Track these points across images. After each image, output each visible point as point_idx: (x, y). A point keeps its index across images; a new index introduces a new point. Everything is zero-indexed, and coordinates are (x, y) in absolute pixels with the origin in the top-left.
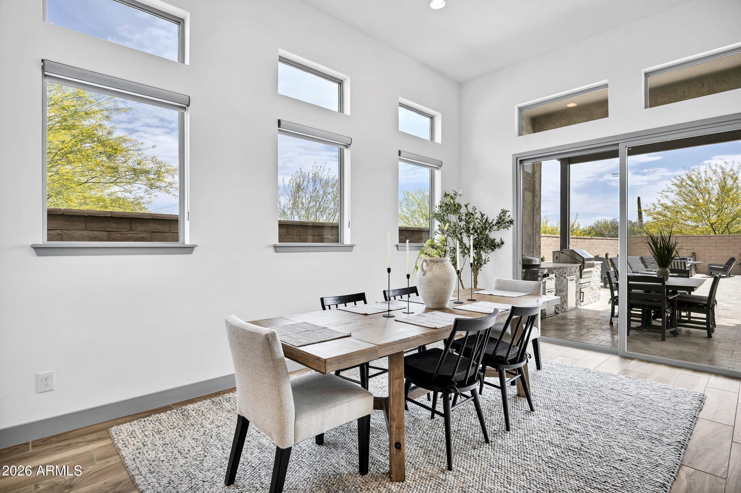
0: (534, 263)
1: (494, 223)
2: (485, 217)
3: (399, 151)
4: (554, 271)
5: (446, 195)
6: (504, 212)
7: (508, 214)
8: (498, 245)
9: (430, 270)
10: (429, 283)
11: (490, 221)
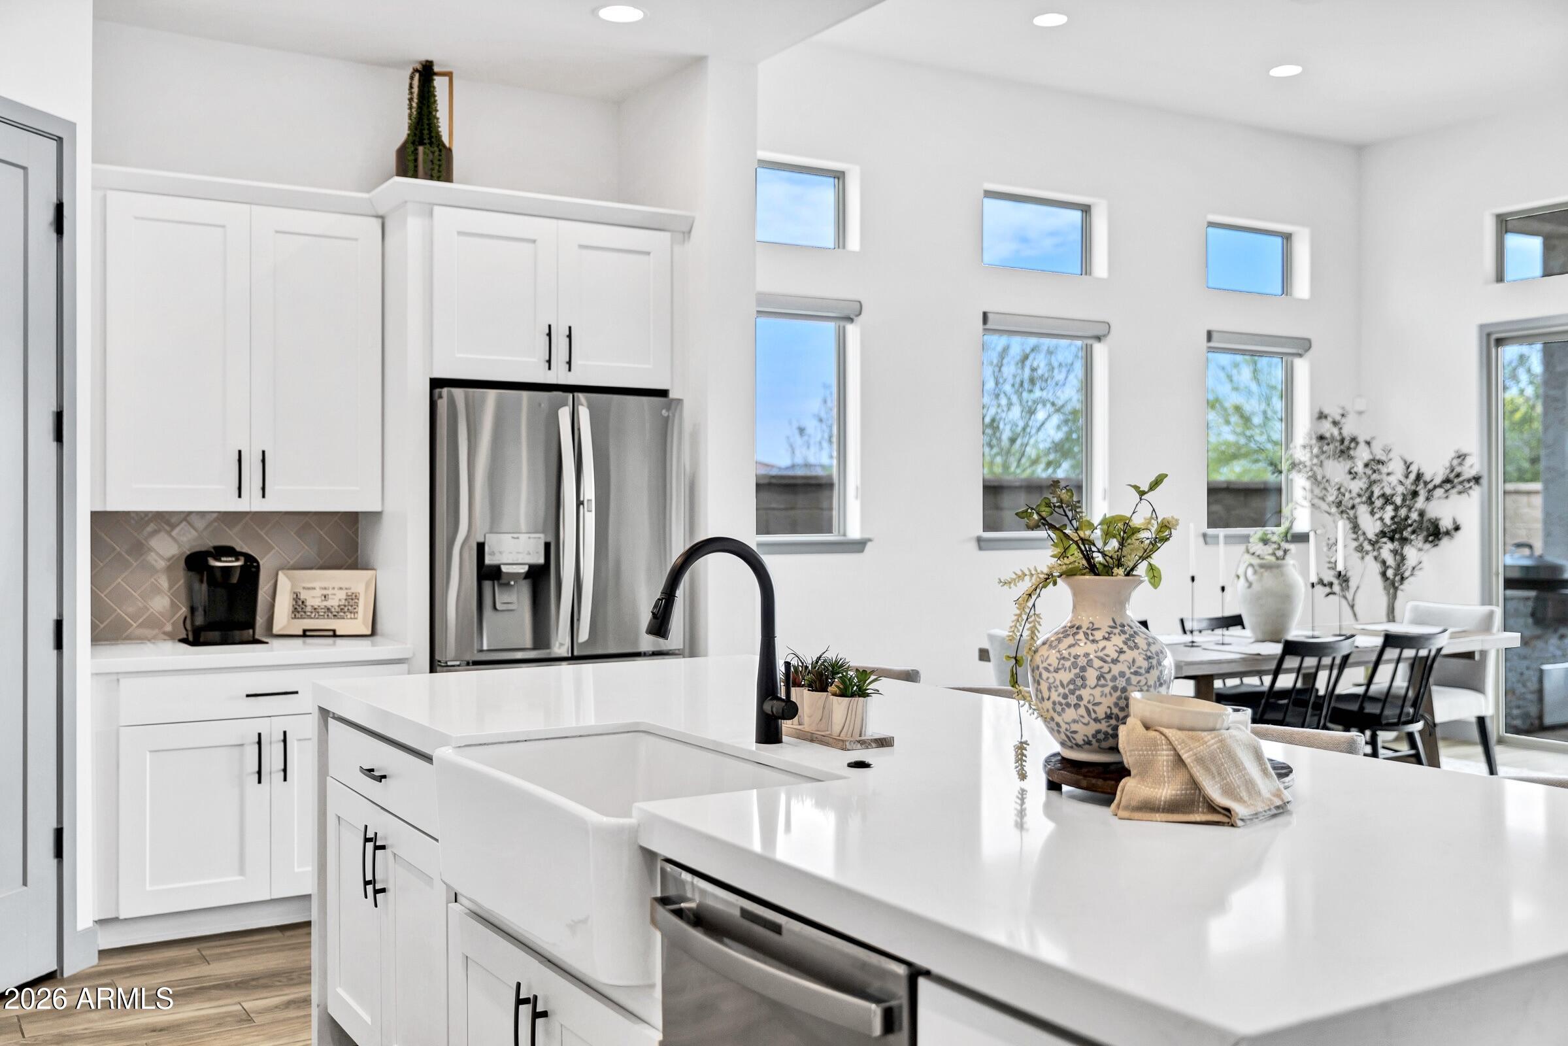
1: (1437, 481)
2: (1414, 468)
3: (1209, 332)
5: (1322, 416)
6: (1462, 457)
7: (1469, 461)
8: (1447, 533)
9: (1260, 580)
10: (1257, 600)
11: (1427, 477)
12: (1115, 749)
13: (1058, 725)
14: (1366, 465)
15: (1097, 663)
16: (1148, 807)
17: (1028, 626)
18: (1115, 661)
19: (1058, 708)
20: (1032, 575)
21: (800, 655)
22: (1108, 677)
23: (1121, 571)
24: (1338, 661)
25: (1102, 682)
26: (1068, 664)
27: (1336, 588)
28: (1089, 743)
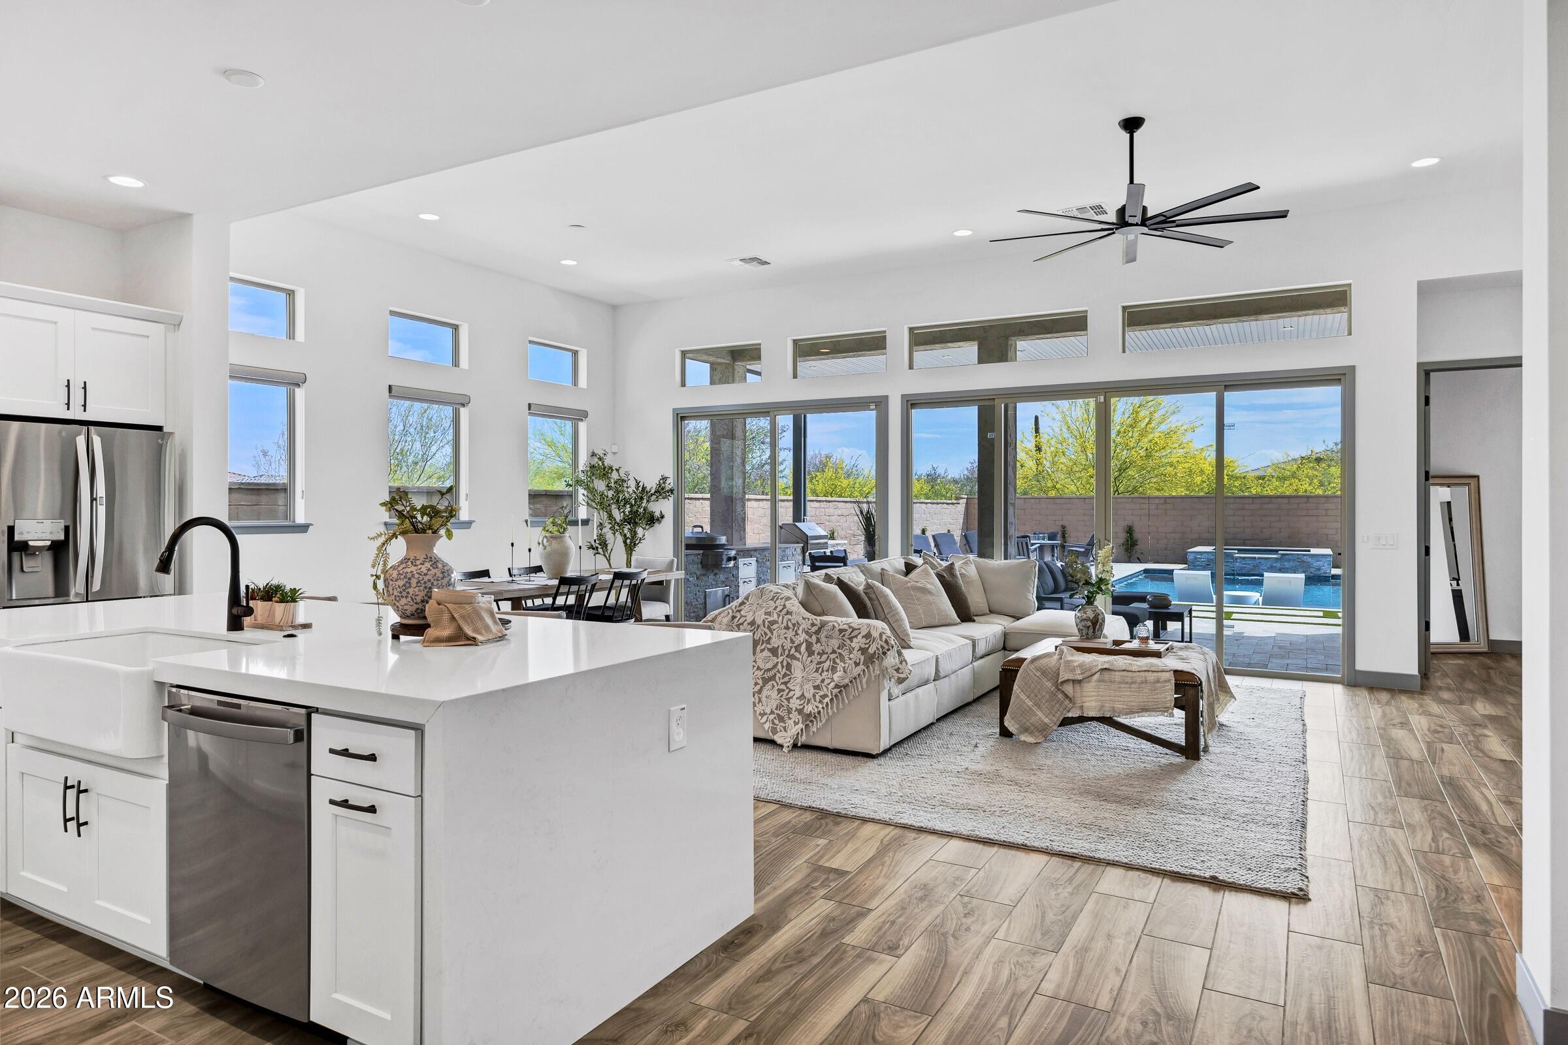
0: (718, 543)
1: (653, 491)
2: (641, 484)
3: (529, 404)
4: (752, 553)
5: (593, 455)
6: (664, 479)
7: (668, 481)
8: (658, 520)
9: (550, 545)
10: (548, 557)
11: (648, 489)
12: (425, 618)
13: (398, 607)
14: (615, 482)
15: (417, 576)
16: (438, 641)
17: (382, 559)
18: (426, 575)
19: (398, 599)
20: (385, 534)
21: (256, 583)
22: (422, 582)
23: (430, 531)
24: (589, 588)
25: (419, 584)
26: (402, 577)
27: (600, 550)
28: (413, 615)
